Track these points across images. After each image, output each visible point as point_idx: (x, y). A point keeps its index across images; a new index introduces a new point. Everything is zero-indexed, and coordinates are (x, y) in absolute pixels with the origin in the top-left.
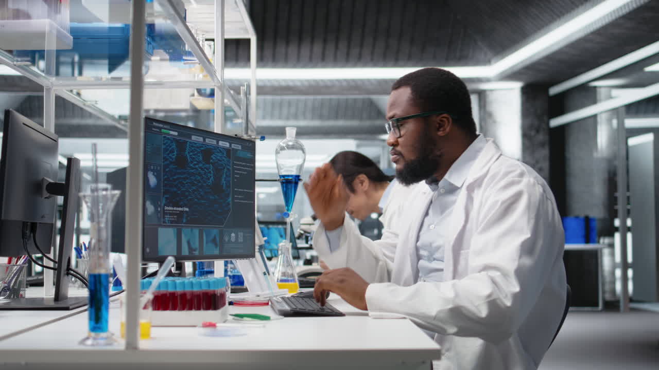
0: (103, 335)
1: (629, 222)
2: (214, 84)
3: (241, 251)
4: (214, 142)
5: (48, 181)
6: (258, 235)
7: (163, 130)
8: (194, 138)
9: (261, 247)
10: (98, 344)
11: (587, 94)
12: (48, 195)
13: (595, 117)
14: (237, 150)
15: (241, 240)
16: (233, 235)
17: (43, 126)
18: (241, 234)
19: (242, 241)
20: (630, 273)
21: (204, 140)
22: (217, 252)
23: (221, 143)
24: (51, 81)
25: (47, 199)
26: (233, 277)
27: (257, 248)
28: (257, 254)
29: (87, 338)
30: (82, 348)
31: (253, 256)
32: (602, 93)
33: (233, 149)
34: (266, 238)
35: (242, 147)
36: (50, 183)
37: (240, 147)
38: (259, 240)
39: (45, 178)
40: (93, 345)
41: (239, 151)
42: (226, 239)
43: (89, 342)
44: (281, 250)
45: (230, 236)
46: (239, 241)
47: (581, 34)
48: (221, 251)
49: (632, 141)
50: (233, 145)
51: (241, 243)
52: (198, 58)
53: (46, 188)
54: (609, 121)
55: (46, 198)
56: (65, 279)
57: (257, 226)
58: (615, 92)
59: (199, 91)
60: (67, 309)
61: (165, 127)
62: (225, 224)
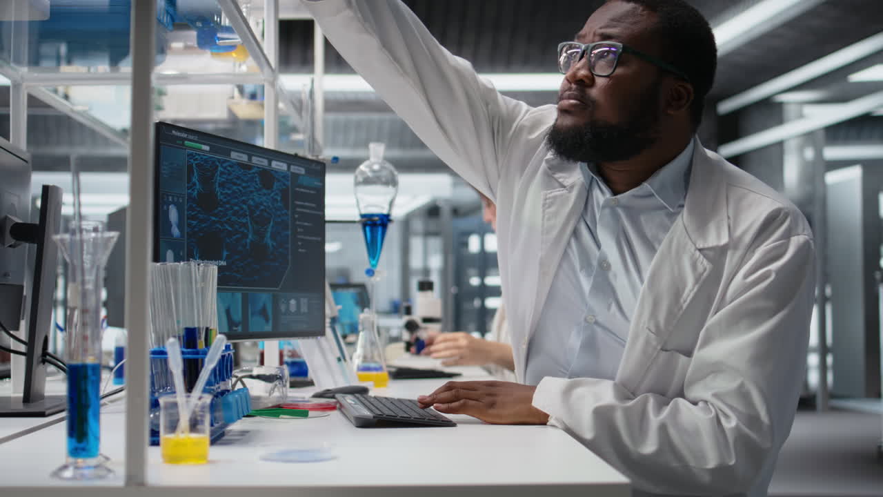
0: (92, 462)
1: (828, 291)
2: (263, 78)
3: (304, 327)
4: (265, 162)
5: (13, 220)
6: (330, 304)
7: (186, 143)
8: (234, 155)
9: (334, 320)
10: (83, 476)
11: (771, 111)
12: (13, 242)
13: (780, 145)
14: (298, 175)
15: (304, 309)
16: (293, 302)
17: (9, 140)
18: (304, 301)
19: (306, 311)
20: (830, 360)
21: (250, 159)
22: (268, 328)
23: (275, 164)
24: (20, 73)
25: (11, 249)
26: (292, 364)
27: (328, 321)
28: (328, 331)
29: (65, 467)
30: (56, 483)
31: (323, 333)
32: (790, 111)
33: (293, 173)
34: (339, 307)
35: (306, 171)
36: (17, 224)
37: (302, 171)
38: (331, 309)
39: (10, 216)
40: (73, 478)
41: (301, 177)
42: (283, 308)
43: (68, 473)
44: (363, 324)
45: (288, 304)
46: (302, 310)
47: (766, 28)
48: (275, 325)
49: (832, 178)
50: (292, 167)
51: (304, 313)
52: (241, 37)
53: (11, 232)
54: (801, 150)
55: (10, 246)
56: (39, 369)
57: (328, 291)
58: (808, 110)
59: (241, 90)
60: (42, 415)
61: (191, 137)
62: (280, 286)
